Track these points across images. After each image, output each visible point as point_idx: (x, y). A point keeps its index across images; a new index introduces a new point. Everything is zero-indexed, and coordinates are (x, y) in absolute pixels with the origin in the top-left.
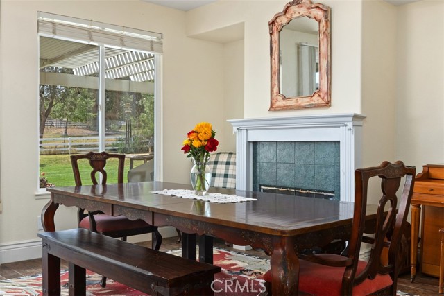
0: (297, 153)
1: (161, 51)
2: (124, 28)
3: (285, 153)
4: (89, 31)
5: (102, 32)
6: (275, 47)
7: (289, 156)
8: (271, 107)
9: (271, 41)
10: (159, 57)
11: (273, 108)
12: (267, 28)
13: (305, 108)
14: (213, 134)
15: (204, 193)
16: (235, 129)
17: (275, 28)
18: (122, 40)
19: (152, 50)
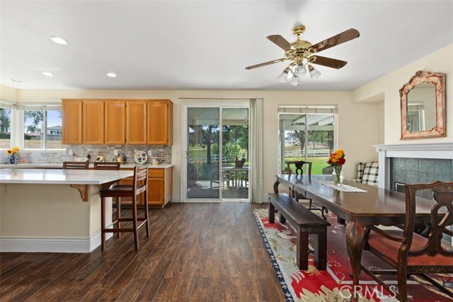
0: (420, 165)
1: (337, 112)
2: (317, 105)
3: (411, 165)
4: (300, 109)
5: (307, 109)
6: (404, 103)
7: (414, 166)
8: (402, 137)
9: (401, 100)
10: (336, 116)
11: (402, 138)
12: (399, 93)
13: (425, 138)
14: (343, 156)
15: (339, 185)
16: (377, 150)
17: (403, 92)
18: (316, 110)
19: (332, 112)
